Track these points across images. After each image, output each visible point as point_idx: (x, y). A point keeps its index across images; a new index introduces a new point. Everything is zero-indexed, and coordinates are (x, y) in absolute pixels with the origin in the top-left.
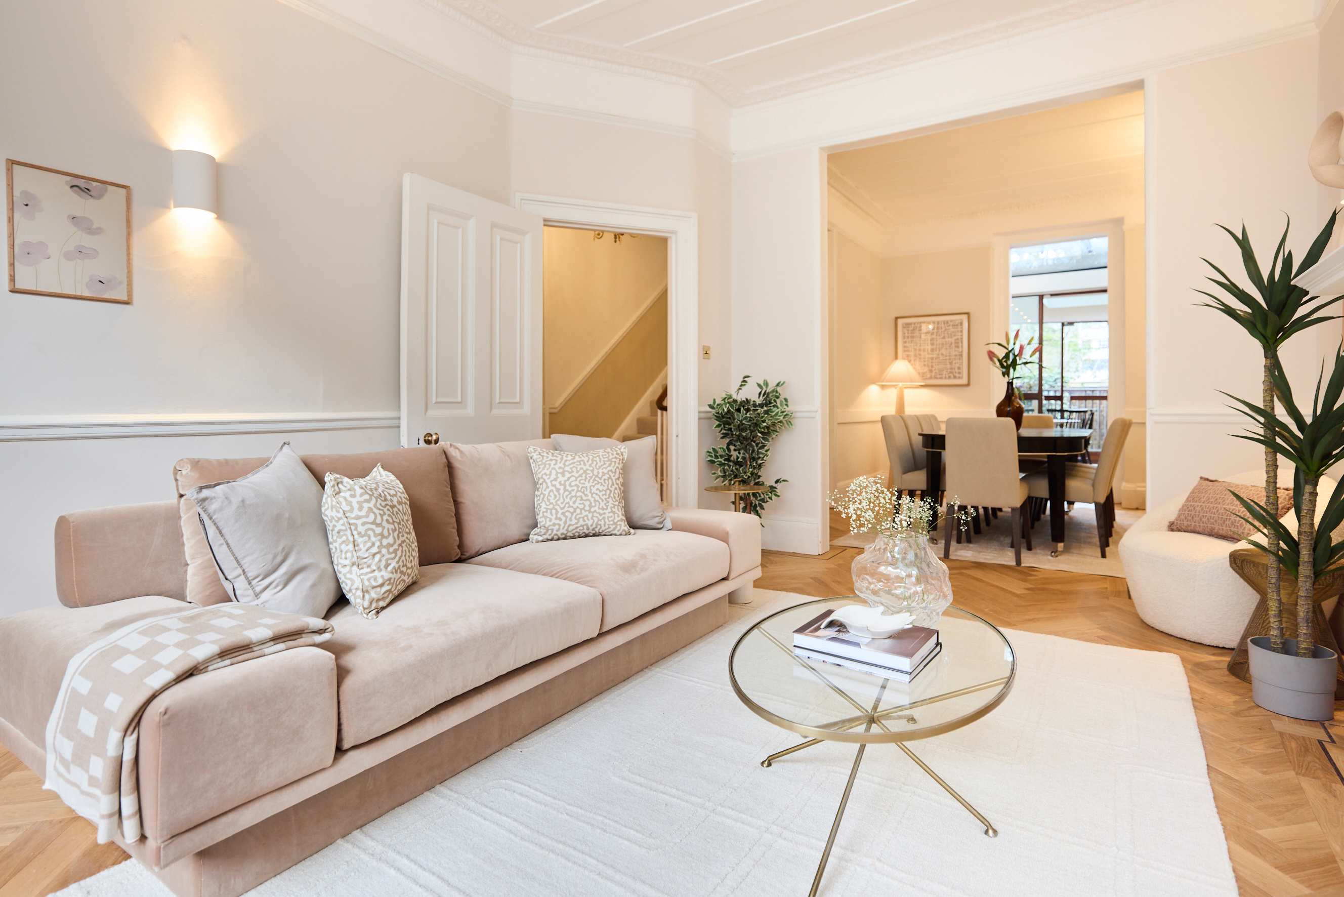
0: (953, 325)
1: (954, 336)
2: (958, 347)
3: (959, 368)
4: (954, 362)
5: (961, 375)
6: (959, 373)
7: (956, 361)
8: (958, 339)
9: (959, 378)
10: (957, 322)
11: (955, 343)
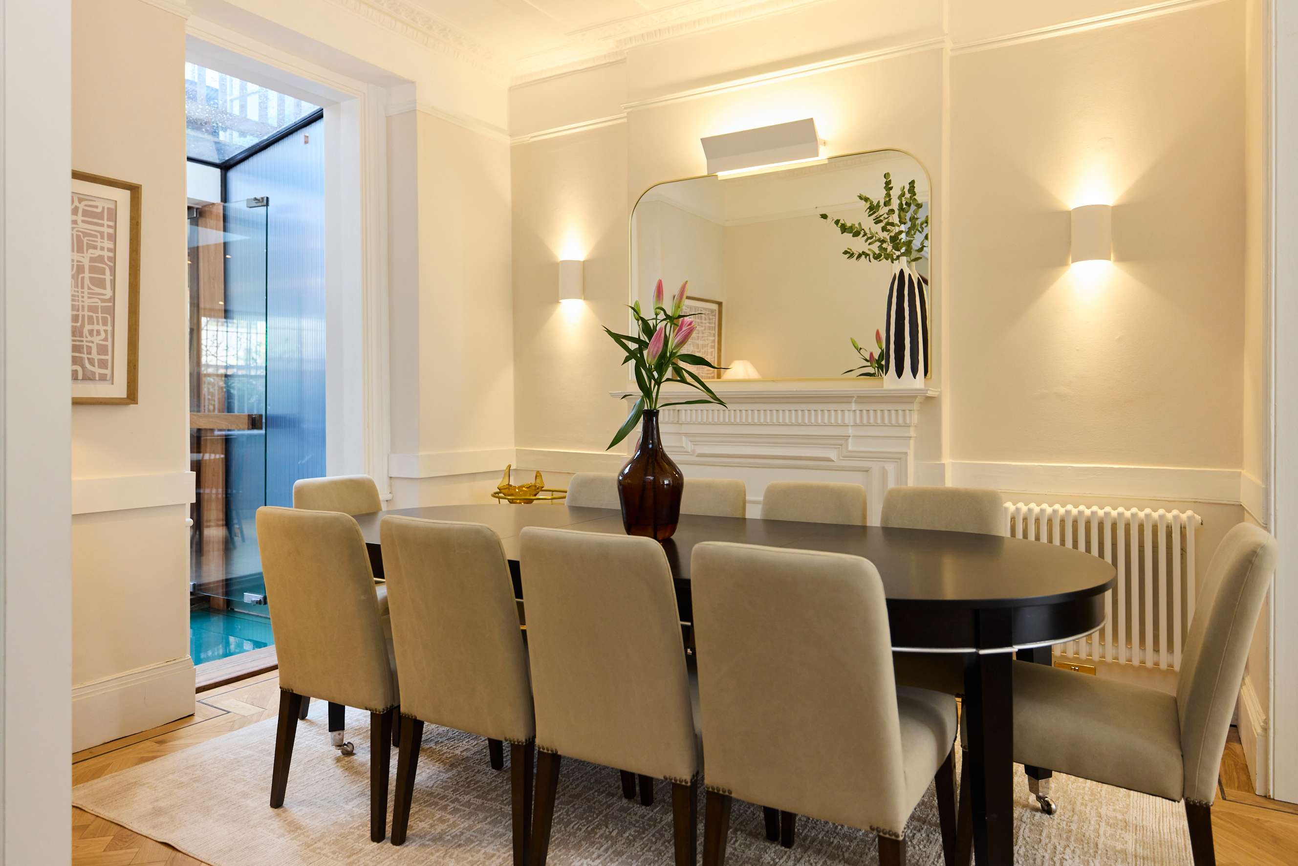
0: (85, 213)
1: (90, 246)
2: (101, 284)
3: (102, 350)
4: (87, 327)
5: (108, 372)
6: (103, 364)
7: (96, 327)
8: (100, 259)
9: (103, 378)
10: (100, 204)
11: (92, 270)
